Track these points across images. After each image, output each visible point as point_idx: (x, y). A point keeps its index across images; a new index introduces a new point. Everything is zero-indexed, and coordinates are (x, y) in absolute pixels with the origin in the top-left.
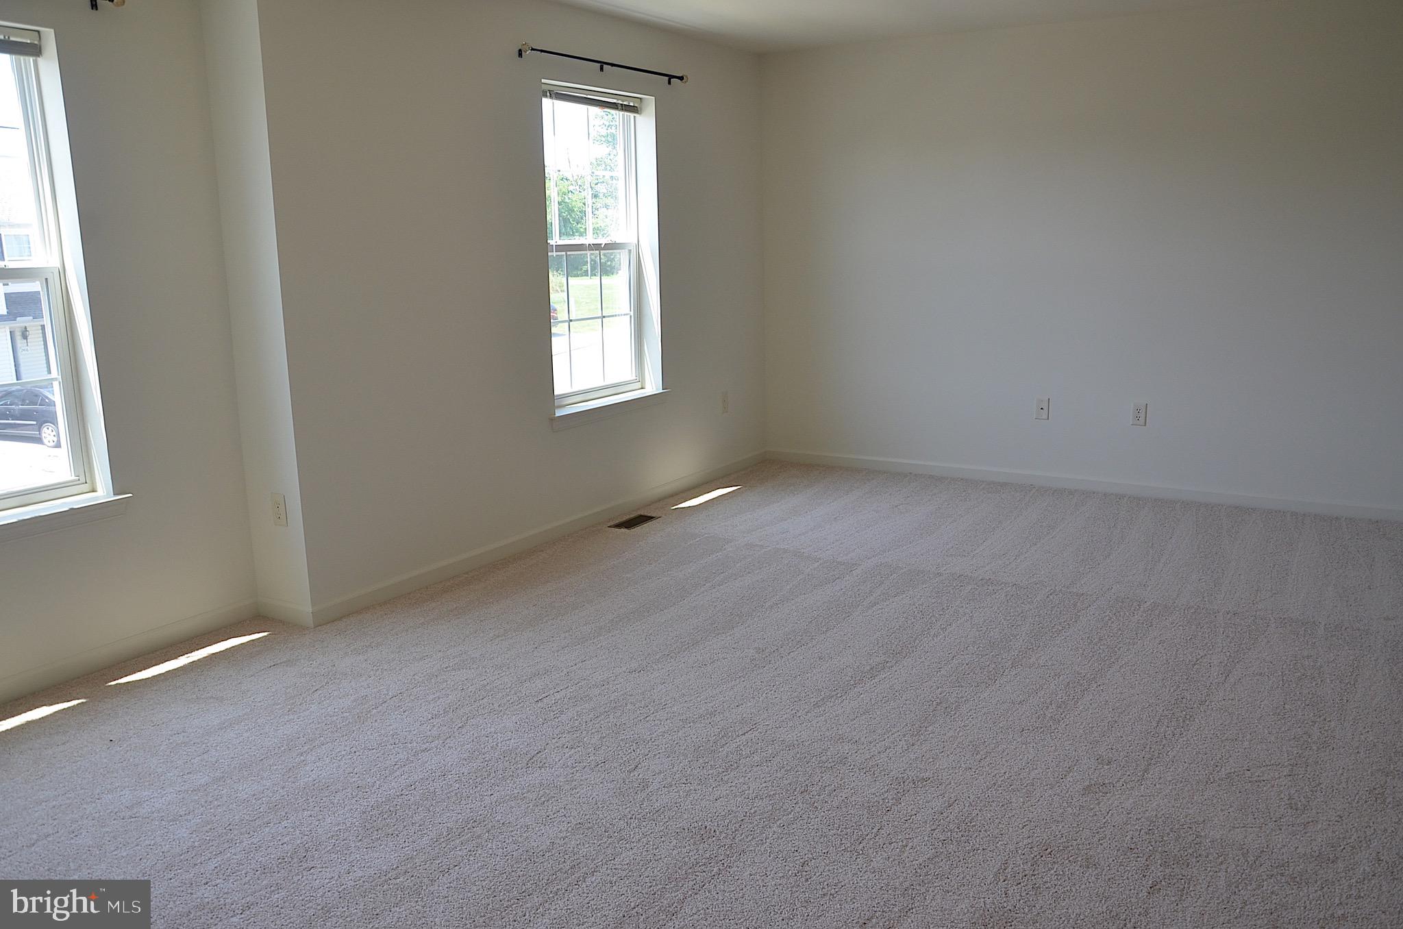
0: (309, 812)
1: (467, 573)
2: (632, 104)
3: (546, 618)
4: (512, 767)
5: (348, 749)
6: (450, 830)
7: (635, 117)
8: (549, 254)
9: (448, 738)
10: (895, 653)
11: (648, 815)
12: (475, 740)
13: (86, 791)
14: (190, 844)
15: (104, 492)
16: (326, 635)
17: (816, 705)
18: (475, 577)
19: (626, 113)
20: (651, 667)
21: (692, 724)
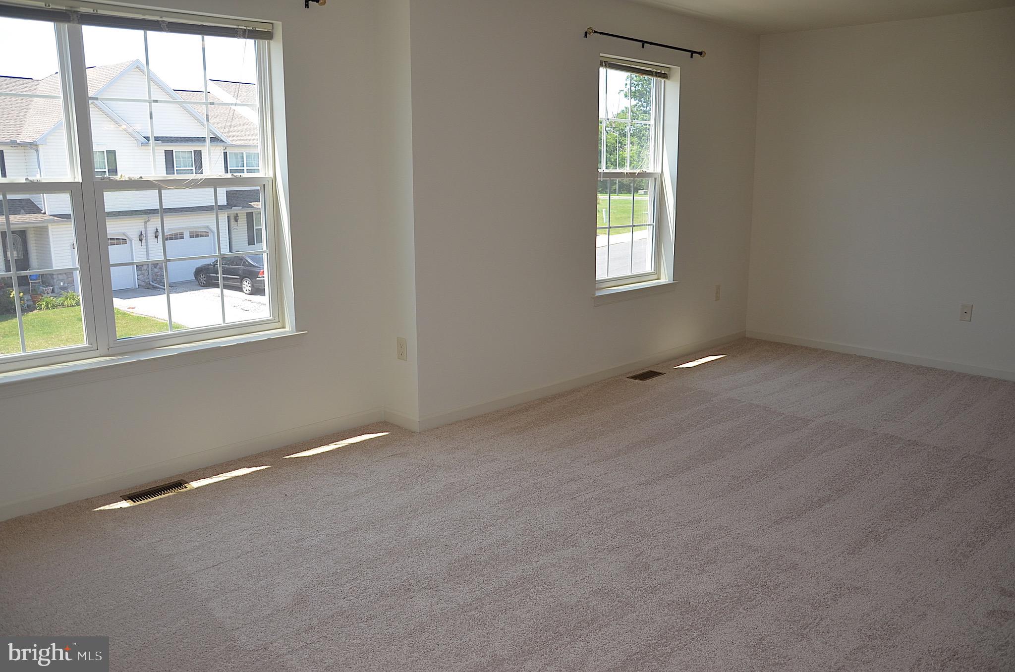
0: (412, 559)
1: (526, 403)
2: (663, 72)
3: (581, 440)
4: (553, 544)
5: (440, 518)
6: (507, 583)
7: (664, 81)
8: (599, 179)
9: (508, 518)
10: (838, 490)
11: (648, 589)
12: (527, 521)
13: (270, 526)
14: (334, 570)
15: (289, 329)
16: (427, 438)
17: (776, 522)
18: (531, 406)
19: (658, 79)
20: (655, 482)
21: (683, 527)
